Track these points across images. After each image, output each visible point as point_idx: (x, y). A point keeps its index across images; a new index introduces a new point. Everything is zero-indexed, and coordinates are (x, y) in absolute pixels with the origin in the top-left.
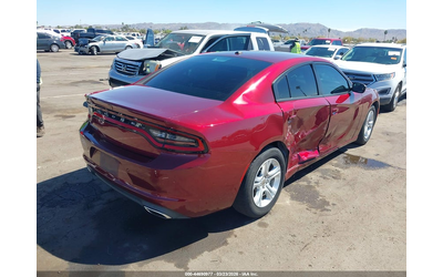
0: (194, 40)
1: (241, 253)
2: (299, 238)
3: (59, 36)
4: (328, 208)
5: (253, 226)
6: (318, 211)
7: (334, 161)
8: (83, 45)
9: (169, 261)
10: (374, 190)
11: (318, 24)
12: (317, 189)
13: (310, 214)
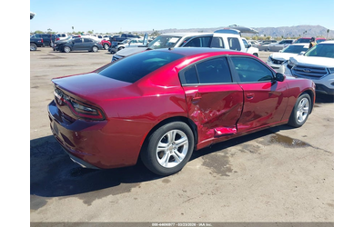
0: (173, 40)
1: (136, 199)
2: (188, 194)
3: (100, 40)
4: (229, 174)
5: (159, 181)
6: (218, 176)
7: (261, 139)
8: (114, 47)
9: (81, 199)
10: (280, 164)
11: (318, 26)
12: (230, 159)
13: (210, 177)
